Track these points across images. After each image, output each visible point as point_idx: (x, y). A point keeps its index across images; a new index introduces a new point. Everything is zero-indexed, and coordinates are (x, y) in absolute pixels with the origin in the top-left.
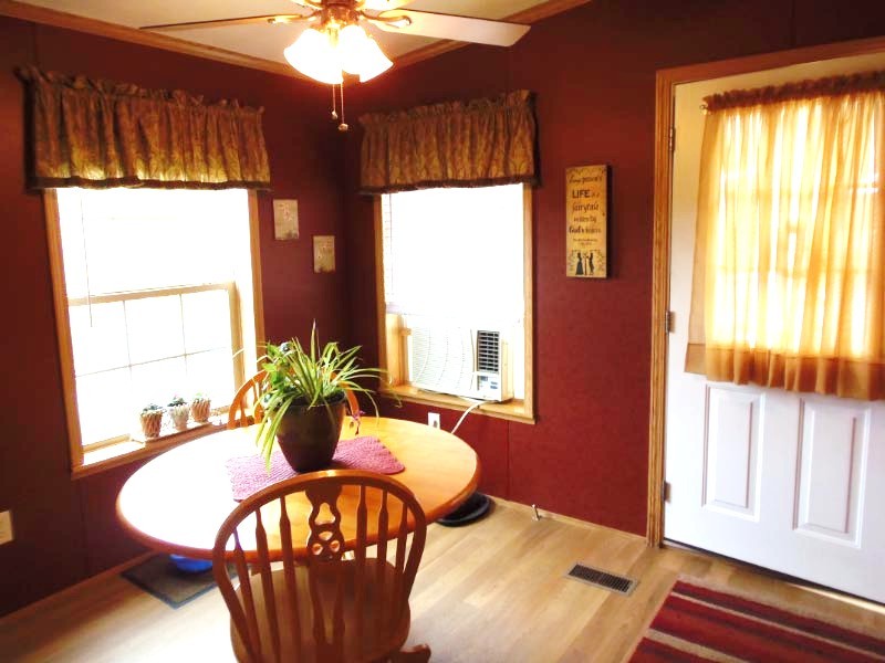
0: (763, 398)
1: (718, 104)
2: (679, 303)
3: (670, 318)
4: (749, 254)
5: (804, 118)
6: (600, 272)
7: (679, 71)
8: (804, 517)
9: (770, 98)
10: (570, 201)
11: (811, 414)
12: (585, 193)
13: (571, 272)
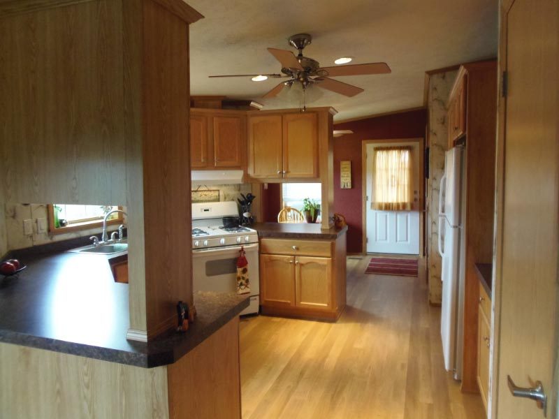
0: (388, 214)
1: (377, 149)
2: (369, 193)
3: (367, 197)
4: (384, 183)
5: (394, 153)
6: (349, 187)
7: (369, 141)
8: (398, 239)
9: (388, 149)
10: (341, 170)
11: (399, 216)
12: (345, 168)
13: (342, 187)
